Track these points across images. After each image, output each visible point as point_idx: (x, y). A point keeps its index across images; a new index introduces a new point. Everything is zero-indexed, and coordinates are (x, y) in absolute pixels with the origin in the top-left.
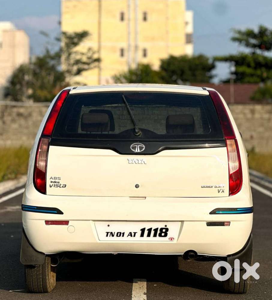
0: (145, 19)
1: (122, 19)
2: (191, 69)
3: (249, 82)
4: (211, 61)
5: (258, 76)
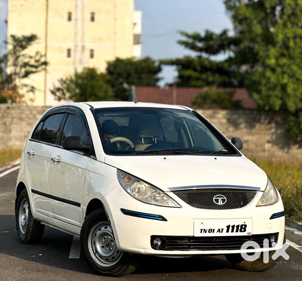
0: (93, 19)
1: (70, 19)
2: (137, 72)
3: (195, 87)
4: (157, 64)
5: (204, 80)
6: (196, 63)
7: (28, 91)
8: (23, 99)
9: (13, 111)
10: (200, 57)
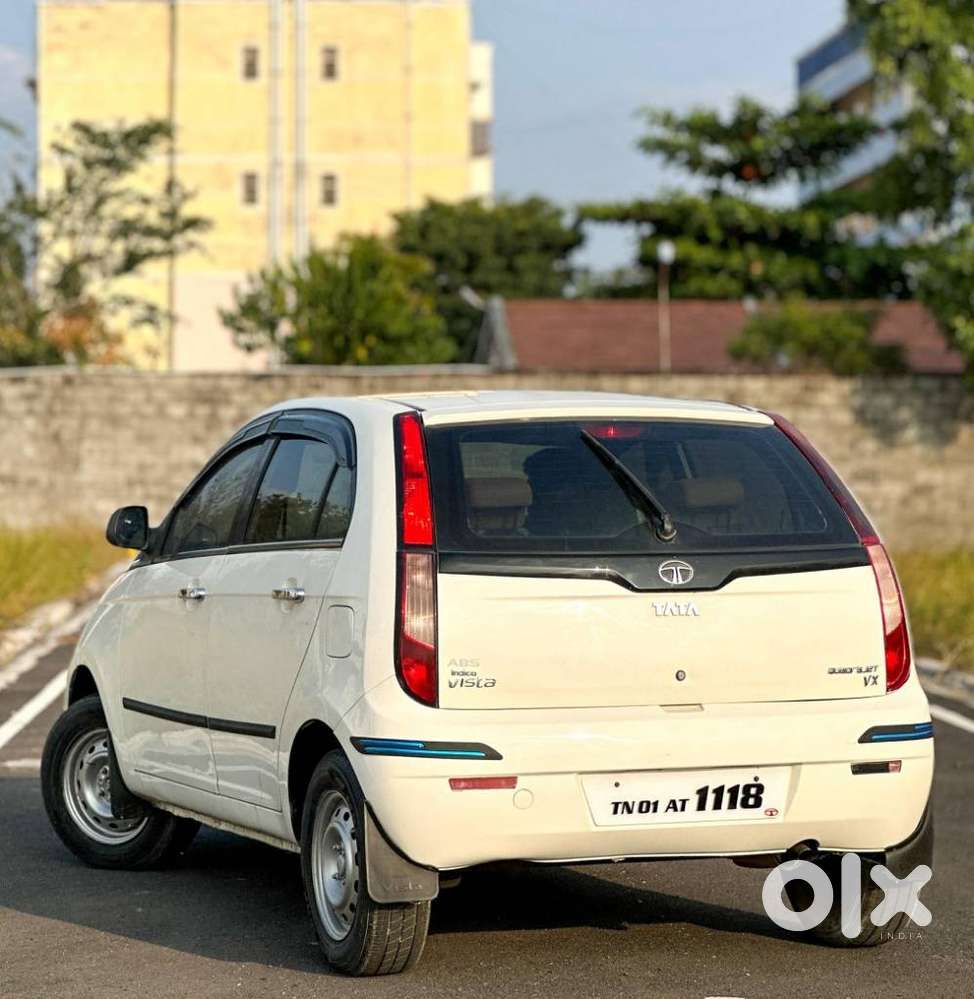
0: (330, 71)
1: (251, 71)
2: (499, 250)
3: (702, 296)
4: (567, 221)
5: (733, 275)
6: (706, 215)
7: (137, 323)
8: (119, 350)
9: (85, 394)
10: (716, 194)
